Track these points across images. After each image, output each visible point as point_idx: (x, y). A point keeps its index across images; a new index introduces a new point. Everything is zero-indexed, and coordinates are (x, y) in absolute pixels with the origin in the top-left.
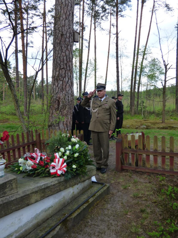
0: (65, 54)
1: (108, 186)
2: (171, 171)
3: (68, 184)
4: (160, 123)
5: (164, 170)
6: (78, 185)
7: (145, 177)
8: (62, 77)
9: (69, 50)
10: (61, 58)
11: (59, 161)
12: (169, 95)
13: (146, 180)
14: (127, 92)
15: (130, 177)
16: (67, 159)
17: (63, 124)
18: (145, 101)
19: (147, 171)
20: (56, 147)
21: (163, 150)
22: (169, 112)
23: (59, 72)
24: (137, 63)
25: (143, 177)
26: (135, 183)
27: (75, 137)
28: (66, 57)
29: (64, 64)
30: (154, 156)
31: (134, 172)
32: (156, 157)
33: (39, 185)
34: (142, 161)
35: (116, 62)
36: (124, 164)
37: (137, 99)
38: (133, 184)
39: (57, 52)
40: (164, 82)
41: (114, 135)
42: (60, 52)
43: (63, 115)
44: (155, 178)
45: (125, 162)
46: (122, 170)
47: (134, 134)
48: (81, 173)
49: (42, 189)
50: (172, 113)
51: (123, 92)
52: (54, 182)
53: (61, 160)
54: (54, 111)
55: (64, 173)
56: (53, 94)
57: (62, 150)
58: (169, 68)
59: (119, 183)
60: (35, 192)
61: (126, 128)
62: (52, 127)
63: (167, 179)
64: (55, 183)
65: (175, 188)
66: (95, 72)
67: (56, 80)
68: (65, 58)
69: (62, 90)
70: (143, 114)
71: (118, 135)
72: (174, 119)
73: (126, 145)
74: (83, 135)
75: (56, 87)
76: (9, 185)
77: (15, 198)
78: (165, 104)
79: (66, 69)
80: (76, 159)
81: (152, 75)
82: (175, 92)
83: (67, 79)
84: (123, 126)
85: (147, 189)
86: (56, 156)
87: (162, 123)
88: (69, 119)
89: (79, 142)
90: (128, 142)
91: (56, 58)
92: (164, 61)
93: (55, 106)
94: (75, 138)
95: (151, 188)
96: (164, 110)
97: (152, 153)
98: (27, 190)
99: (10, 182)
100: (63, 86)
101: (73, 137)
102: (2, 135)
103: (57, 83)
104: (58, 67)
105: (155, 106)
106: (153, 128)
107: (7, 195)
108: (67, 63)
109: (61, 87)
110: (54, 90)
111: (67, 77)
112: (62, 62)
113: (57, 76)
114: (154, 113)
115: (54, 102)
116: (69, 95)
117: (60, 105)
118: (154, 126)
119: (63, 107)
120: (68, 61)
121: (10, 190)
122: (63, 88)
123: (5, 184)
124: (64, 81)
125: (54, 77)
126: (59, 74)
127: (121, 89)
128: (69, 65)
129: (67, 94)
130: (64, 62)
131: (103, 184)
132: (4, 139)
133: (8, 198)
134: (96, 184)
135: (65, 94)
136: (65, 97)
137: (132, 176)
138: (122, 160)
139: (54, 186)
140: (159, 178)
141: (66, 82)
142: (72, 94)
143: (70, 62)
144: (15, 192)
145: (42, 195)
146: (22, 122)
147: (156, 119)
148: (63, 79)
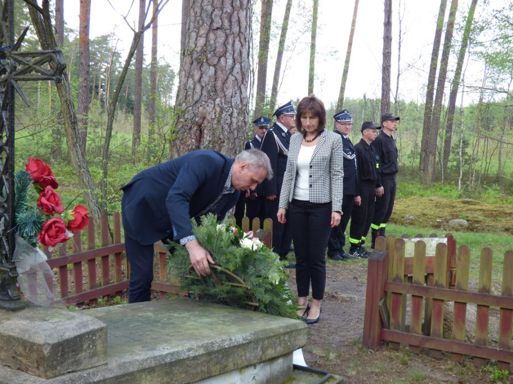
1: (338, 381)
5: (507, 352)
6: (255, 368)
7: (448, 367)
8: (215, 55)
13: (449, 375)
14: (416, 107)
15: (404, 363)
18: (472, 140)
19: (456, 349)
21: (508, 292)
23: (207, 40)
24: (452, 14)
25: (442, 367)
26: (418, 382)
27: (251, 236)
29: (224, 15)
30: (479, 306)
31: (418, 351)
32: (485, 309)
33: (157, 353)
34: (442, 321)
35: (383, 7)
36: (389, 327)
37: (447, 132)
41: (363, 242)
44: (478, 371)
45: (392, 320)
46: (382, 343)
47: (425, 240)
49: (166, 364)
51: (400, 105)
52: (196, 351)
56: (184, 106)
60: (149, 368)
61: (402, 224)
64: (197, 354)
66: (313, 37)
67: (195, 63)
69: (212, 94)
70: (464, 183)
71: (377, 239)
73: (396, 270)
74: (270, 232)
75: (195, 84)
76: (89, 345)
77: (102, 378)
79: (228, 31)
83: (230, 62)
84: (392, 216)
90: (403, 261)
93: (189, 142)
94: (251, 239)
97: (474, 297)
98: (130, 362)
99: (90, 336)
100: (215, 81)
101: (246, 237)
102: (72, 215)
103: (199, 72)
104: (205, 25)
105: (503, 160)
106: (489, 228)
107: (81, 367)
108: (233, 12)
109: (210, 83)
110: (189, 93)
111: (230, 54)
112: (216, 10)
113: (201, 50)
114: (499, 182)
115: (186, 128)
116: (232, 109)
117: (205, 140)
118: (493, 224)
119: (213, 144)
120: (236, 5)
121: (90, 355)
122: (215, 87)
123: (80, 340)
124: (221, 68)
125: (191, 54)
126: (206, 44)
127: (396, 96)
128: (239, 18)
129: (226, 106)
130: (225, 10)
131: (324, 374)
132: (76, 226)
133: (85, 375)
134: (305, 372)
135: (220, 106)
136: (220, 115)
137: (409, 362)
138: (385, 315)
139: (196, 361)
140: (491, 372)
141: (226, 71)
142: (242, 108)
143: (241, 10)
144: (100, 363)
145: (165, 380)
146: (87, 184)
147: (502, 201)
148: (217, 60)
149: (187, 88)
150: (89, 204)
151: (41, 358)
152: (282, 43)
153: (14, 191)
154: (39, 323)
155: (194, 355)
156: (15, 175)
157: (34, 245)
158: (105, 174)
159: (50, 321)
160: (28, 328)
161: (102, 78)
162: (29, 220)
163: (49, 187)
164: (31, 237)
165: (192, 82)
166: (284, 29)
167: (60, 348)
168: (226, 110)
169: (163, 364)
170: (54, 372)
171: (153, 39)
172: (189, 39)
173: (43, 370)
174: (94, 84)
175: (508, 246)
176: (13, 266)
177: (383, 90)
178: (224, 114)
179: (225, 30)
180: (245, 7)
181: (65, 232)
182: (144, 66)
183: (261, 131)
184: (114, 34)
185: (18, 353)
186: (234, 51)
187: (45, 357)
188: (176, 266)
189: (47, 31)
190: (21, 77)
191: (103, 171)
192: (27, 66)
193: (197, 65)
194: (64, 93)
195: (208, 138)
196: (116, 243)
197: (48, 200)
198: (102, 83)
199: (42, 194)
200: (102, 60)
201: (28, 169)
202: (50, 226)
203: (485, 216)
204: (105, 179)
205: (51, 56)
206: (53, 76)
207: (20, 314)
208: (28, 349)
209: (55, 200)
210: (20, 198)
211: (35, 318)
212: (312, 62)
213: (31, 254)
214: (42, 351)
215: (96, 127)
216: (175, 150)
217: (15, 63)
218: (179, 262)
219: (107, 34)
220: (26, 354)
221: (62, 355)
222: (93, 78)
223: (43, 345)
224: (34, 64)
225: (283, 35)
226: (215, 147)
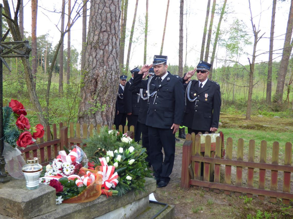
0: (109, 9)
1: (172, 208)
2: (261, 189)
3: (120, 202)
4: (243, 119)
5: (251, 189)
6: (131, 205)
7: (223, 197)
8: (103, 44)
9: (116, 3)
10: (103, 16)
11: (107, 169)
12: (257, 78)
13: (224, 201)
15: (202, 196)
16: (119, 167)
17: (102, 115)
19: (226, 188)
20: (99, 149)
21: (251, 160)
22: (256, 103)
23: (99, 37)
24: (211, 26)
25: (220, 197)
26: (210, 205)
27: (126, 136)
28: (111, 15)
29: (107, 25)
30: (237, 167)
31: (208, 190)
32: (240, 168)
34: (220, 175)
35: (179, 22)
36: (193, 178)
38: (206, 207)
39: (97, 6)
40: (252, 57)
42: (101, 5)
43: (102, 102)
44: (237, 198)
45: (195, 175)
46: (191, 186)
47: (209, 135)
48: (138, 187)
50: (261, 104)
51: (187, 68)
53: (110, 168)
54: (89, 94)
55: (114, 187)
56: (88, 70)
57: (110, 153)
58: (261, 37)
59: (186, 204)
60: (78, 210)
62: (85, 119)
63: (254, 200)
64: (103, 200)
65: (266, 214)
66: (146, 36)
67: (93, 48)
68: (109, 15)
69: (102, 64)
72: (264, 114)
73: (197, 150)
75: (93, 59)
76: (46, 200)
77: (54, 218)
78: (252, 92)
80: (130, 167)
81: (234, 45)
82: (267, 74)
83: (111, 48)
85: (227, 214)
86: (103, 162)
87: (246, 119)
88: (111, 109)
89: (132, 143)
90: (200, 145)
91: (94, 15)
92: (254, 26)
93: (91, 88)
94: (126, 137)
95: (233, 212)
96: (250, 100)
97: (235, 163)
98: (68, 208)
99: (47, 196)
100: (103, 57)
101: (124, 136)
102: (35, 130)
103: (95, 53)
104: (98, 29)
105: (235, 93)
106: (232, 126)
107: (42, 213)
108: (112, 23)
109: (101, 59)
110: (90, 63)
111: (111, 44)
112: (103, 22)
113: (96, 42)
114: (233, 104)
115: (89, 81)
116: (112, 72)
117: (99, 87)
118: (233, 124)
119: (103, 89)
120: (113, 20)
121: (47, 206)
122: (103, 61)
123: (41, 198)
124: (106, 51)
125: (91, 44)
126: (98, 39)
127: (185, 64)
128: (115, 26)
129: (109, 70)
130: (108, 22)
131: (165, 205)
132: (38, 135)
133: (44, 217)
134: (155, 204)
135: (106, 70)
136: (106, 74)
137: (204, 195)
138: (191, 173)
139: (102, 204)
140: (244, 199)
141: (109, 53)
142: (117, 71)
143: (115, 22)
144: (52, 210)
145: (87, 216)
146: (39, 109)
147: (236, 113)
148: (104, 47)
149: (89, 61)
150: (40, 119)
151: (20, 210)
152: (131, 39)
153: (3, 118)
154: (18, 190)
155: (102, 201)
156: (3, 109)
157: (14, 146)
158: (48, 104)
159: (24, 188)
160: (12, 193)
161: (43, 56)
162: (11, 133)
163: (22, 115)
164: (12, 142)
165: (92, 58)
166: (132, 32)
167: (31, 204)
168: (109, 72)
169: (86, 207)
170: (27, 217)
171: (68, 37)
172: (90, 37)
173: (21, 216)
174: (39, 59)
175: (242, 135)
176: (3, 158)
177: (179, 61)
178: (108, 74)
179: (108, 32)
180: (118, 20)
181: (31, 139)
182: (64, 50)
183: (123, 82)
184: (48, 34)
185: (7, 207)
186: (112, 43)
187: (22, 209)
188: (88, 152)
189: (16, 32)
190: (6, 55)
191: (47, 103)
192: (9, 50)
193: (94, 50)
194: (26, 63)
195: (100, 86)
196: (54, 139)
197: (22, 122)
198: (43, 58)
199: (19, 118)
200: (42, 47)
201: (10, 105)
202: (23, 136)
203: (230, 121)
204: (48, 107)
205: (23, 44)
206: (24, 55)
207: (7, 185)
208: (12, 205)
209: (26, 122)
210: (6, 121)
211: (16, 186)
212: (145, 48)
213: (12, 151)
214: (20, 206)
215: (41, 80)
216: (83, 92)
217: (2, 48)
218: (90, 150)
219: (45, 34)
220: (11, 208)
221: (32, 207)
222: (38, 55)
223: (21, 203)
224: (13, 49)
225: (132, 35)
226: (104, 90)
